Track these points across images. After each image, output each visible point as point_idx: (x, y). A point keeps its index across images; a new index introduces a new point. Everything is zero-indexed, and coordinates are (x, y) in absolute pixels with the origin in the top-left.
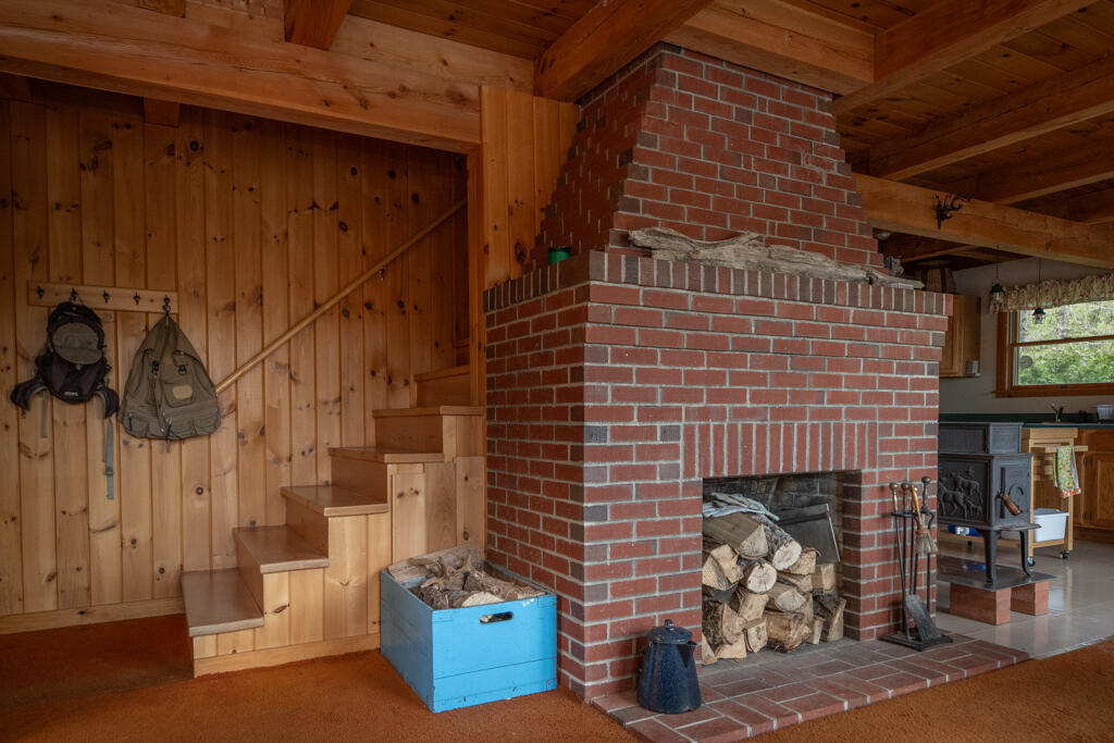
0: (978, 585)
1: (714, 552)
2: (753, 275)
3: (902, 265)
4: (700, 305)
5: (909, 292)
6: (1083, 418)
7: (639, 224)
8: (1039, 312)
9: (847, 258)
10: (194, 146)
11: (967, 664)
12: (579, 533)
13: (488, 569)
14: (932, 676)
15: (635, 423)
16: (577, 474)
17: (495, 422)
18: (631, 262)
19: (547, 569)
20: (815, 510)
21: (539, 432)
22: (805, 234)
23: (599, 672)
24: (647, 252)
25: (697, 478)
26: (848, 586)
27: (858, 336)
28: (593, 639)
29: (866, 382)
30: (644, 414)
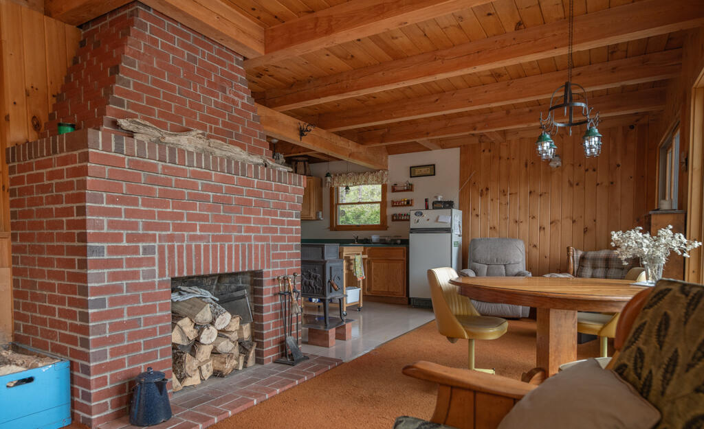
0: (322, 328)
1: (180, 323)
2: (199, 155)
3: (285, 158)
4: (166, 171)
5: (285, 172)
6: (365, 242)
7: (125, 116)
8: (347, 188)
9: (253, 151)
11: (315, 369)
12: (85, 317)
13: (15, 348)
14: (299, 378)
15: (124, 244)
16: (84, 278)
17: (18, 243)
18: (118, 139)
19: (63, 344)
20: (239, 294)
21: (52, 250)
22: (230, 135)
23: (103, 407)
24: (131, 134)
25: (167, 278)
26: (257, 335)
27: (258, 195)
28: (97, 387)
29: (264, 221)
30: (131, 238)
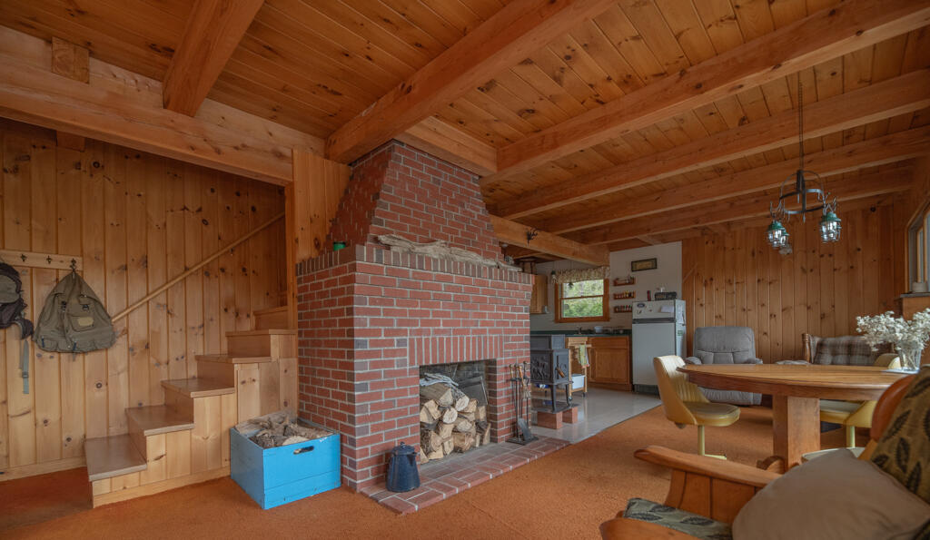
0: (549, 411)
1: (426, 404)
2: (442, 261)
3: (514, 260)
4: (416, 276)
5: (515, 273)
6: (590, 332)
7: (383, 232)
8: (571, 284)
9: (487, 255)
10: (96, 164)
11: (544, 449)
12: (352, 398)
13: (300, 422)
14: (530, 457)
15: (383, 337)
16: (351, 366)
17: (303, 338)
18: (379, 252)
19: (334, 420)
20: (476, 380)
21: (328, 343)
22: (467, 242)
23: (365, 474)
24: (388, 247)
25: (417, 366)
26: (492, 417)
27: (492, 293)
28: (361, 456)
29: (497, 316)
30: (388, 333)
